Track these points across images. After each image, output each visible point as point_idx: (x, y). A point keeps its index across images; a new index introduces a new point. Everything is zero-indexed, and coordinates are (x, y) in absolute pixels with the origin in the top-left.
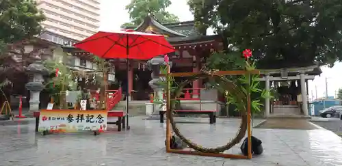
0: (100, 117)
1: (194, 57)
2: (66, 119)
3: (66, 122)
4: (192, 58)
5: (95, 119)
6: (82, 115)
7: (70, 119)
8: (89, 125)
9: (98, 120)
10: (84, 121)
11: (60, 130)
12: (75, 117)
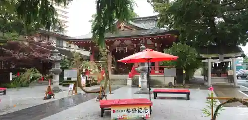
0: (146, 109)
1: (156, 44)
2: (126, 111)
3: (126, 113)
4: (154, 45)
5: (143, 110)
6: (135, 108)
7: (129, 110)
8: (140, 114)
9: (145, 111)
10: (137, 112)
11: (123, 118)
12: (131, 110)
